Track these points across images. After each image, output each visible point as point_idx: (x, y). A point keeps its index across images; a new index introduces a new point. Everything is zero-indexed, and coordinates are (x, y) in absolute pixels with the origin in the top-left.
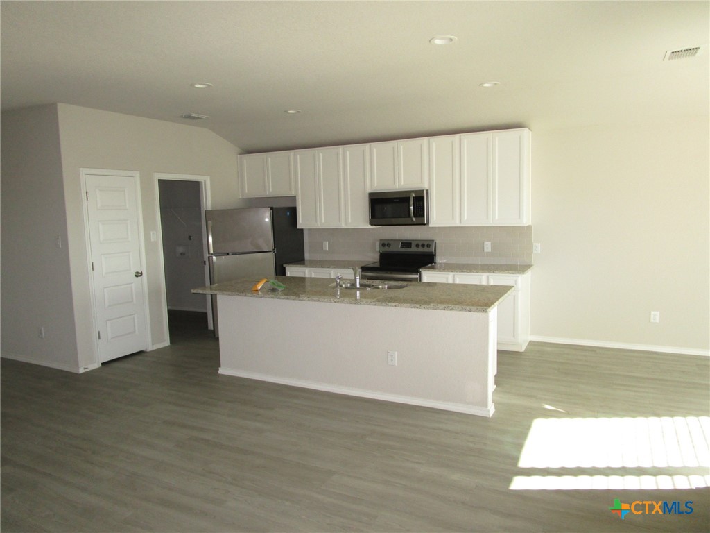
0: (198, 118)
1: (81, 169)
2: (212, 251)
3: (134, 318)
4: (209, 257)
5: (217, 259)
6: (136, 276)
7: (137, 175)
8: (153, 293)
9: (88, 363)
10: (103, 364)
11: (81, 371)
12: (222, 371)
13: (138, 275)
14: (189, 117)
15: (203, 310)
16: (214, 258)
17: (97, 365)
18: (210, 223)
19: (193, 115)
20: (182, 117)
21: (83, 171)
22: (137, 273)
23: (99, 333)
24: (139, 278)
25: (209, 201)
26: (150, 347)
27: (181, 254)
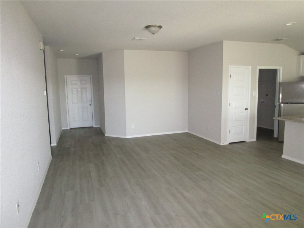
0: (282, 40)
1: (229, 66)
2: (281, 101)
3: (243, 127)
4: (279, 104)
5: (283, 105)
6: (246, 110)
7: (250, 67)
8: (252, 118)
9: (225, 141)
10: (229, 143)
11: (222, 144)
12: (283, 156)
13: (246, 109)
14: (277, 40)
15: (272, 129)
16: (282, 105)
17: (227, 143)
18: (281, 88)
19: (279, 39)
20: (274, 40)
21: (230, 66)
22: (246, 108)
23: (229, 131)
24: (247, 110)
25: (280, 78)
26: (248, 140)
27: (262, 102)
